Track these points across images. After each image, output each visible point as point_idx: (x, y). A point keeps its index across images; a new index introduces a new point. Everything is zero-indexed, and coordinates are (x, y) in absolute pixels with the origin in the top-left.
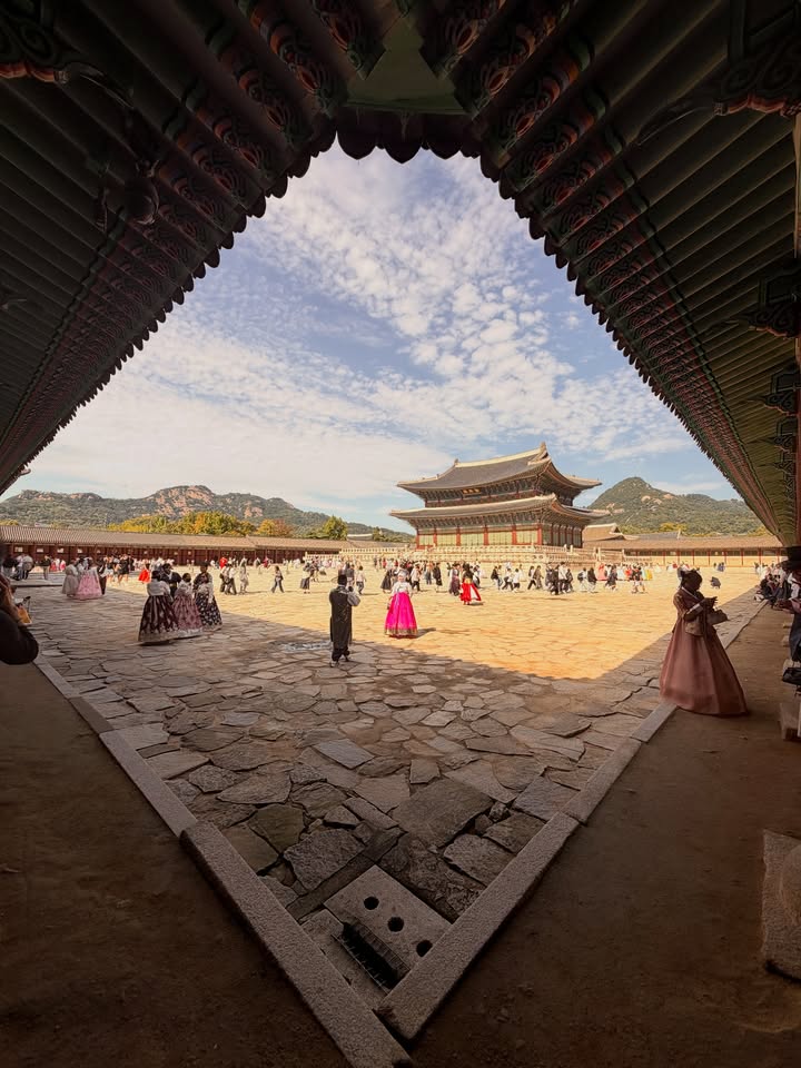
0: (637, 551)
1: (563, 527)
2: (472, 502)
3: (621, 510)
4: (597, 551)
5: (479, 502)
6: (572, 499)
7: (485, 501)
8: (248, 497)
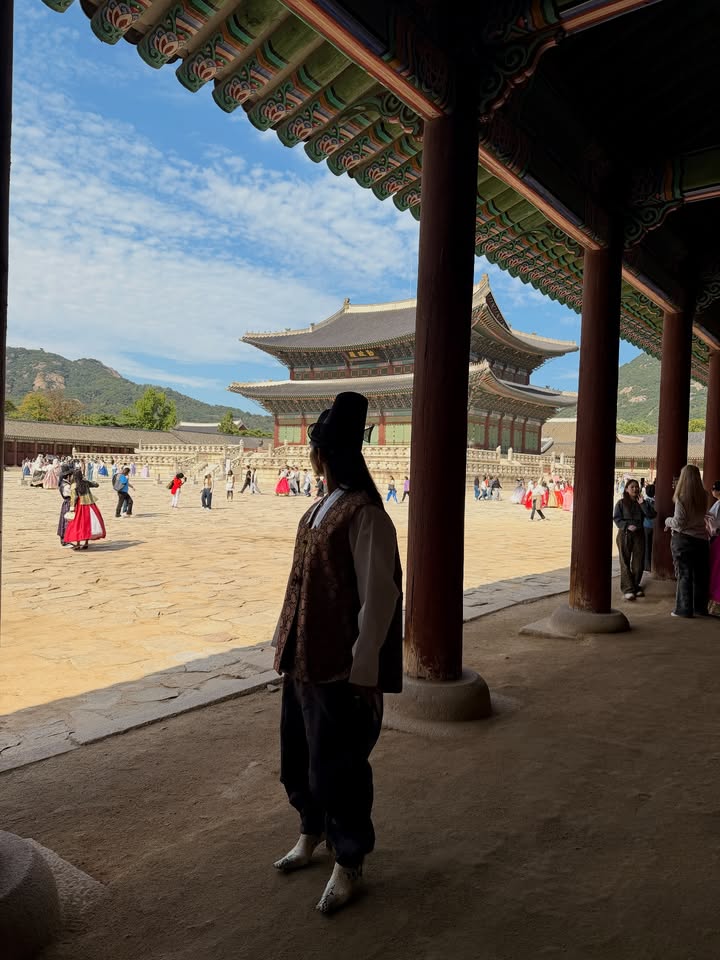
0: (632, 461)
1: (508, 418)
2: (364, 374)
3: (641, 399)
4: (558, 458)
5: (375, 373)
6: (530, 373)
7: (385, 372)
8: (40, 355)
